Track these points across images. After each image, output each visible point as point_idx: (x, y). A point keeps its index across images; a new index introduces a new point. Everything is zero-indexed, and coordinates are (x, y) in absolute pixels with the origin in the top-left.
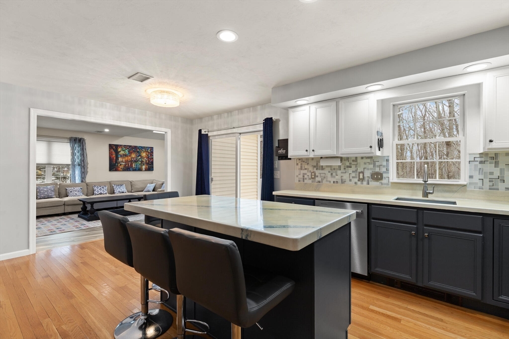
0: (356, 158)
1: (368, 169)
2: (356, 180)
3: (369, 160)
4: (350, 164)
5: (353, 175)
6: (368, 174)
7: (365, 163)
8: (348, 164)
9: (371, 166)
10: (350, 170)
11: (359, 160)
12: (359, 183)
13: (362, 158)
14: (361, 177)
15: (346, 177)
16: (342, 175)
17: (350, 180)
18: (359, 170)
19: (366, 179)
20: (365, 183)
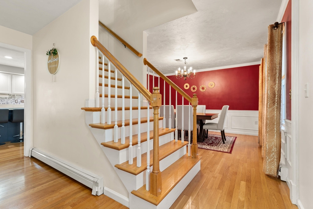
0: (14, 95)
1: (19, 99)
2: (14, 103)
3: (20, 96)
4: (11, 97)
5: (13, 101)
6: (19, 100)
7: (18, 97)
8: (10, 97)
9: (21, 98)
10: (11, 99)
11: (15, 96)
12: (16, 104)
13: (17, 95)
14: (17, 101)
15: (9, 101)
16: (7, 101)
17: (11, 103)
18: (15, 99)
19: (19, 102)
20: (18, 104)
